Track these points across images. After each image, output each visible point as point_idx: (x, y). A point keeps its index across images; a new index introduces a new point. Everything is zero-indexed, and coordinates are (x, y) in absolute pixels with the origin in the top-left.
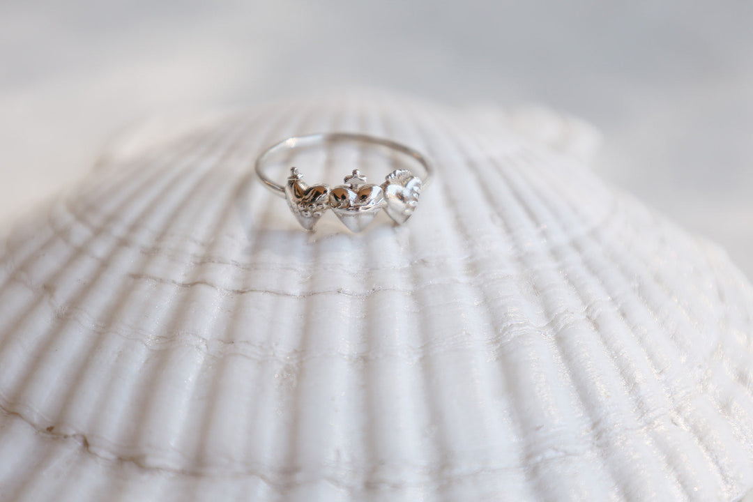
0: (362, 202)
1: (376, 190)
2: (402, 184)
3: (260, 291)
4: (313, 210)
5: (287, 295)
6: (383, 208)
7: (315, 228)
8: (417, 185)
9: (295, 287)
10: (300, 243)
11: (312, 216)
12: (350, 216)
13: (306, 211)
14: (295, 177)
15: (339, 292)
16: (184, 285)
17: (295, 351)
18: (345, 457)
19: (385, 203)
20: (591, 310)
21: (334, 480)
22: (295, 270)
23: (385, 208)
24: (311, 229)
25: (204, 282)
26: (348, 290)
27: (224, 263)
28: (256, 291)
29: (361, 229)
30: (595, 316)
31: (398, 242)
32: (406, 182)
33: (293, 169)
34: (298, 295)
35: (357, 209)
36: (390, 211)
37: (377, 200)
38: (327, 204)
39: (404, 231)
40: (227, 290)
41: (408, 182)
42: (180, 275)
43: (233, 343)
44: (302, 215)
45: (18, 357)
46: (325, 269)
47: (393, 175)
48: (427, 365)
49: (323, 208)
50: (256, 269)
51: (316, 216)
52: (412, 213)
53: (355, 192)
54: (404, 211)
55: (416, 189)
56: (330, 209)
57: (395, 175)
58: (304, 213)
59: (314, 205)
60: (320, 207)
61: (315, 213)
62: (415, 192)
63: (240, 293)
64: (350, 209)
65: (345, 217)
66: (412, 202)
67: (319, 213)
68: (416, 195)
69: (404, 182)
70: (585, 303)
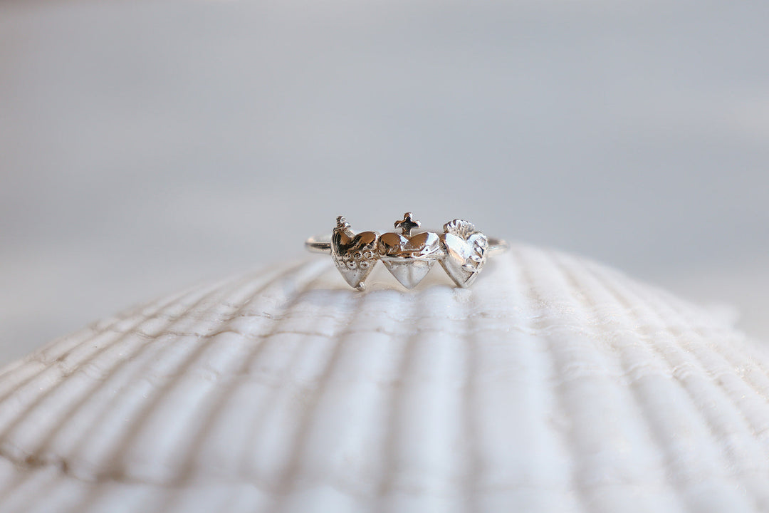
0: (414, 248)
1: (433, 237)
2: (463, 237)
3: (288, 332)
4: (359, 258)
5: (319, 334)
6: (440, 261)
7: (363, 285)
8: (483, 240)
9: (330, 328)
10: (343, 298)
11: (358, 267)
12: (399, 264)
13: (351, 261)
14: (341, 226)
15: (378, 331)
16: (207, 337)
19: (442, 253)
20: (678, 372)
22: (333, 317)
23: (441, 262)
24: (358, 286)
25: (229, 330)
26: (389, 330)
27: (254, 315)
28: (283, 333)
29: (413, 285)
30: (684, 376)
31: (456, 298)
32: (467, 236)
33: (339, 219)
34: (331, 335)
35: (407, 255)
36: (448, 264)
37: (432, 248)
38: (375, 251)
39: (464, 294)
40: (253, 335)
41: (470, 236)
42: (204, 329)
44: (347, 266)
45: (12, 408)
47: (452, 224)
49: (370, 256)
50: (288, 317)
51: (362, 266)
52: (475, 270)
53: (407, 238)
54: (464, 266)
55: (481, 243)
56: (379, 258)
57: (455, 224)
58: (348, 263)
59: (360, 252)
60: (366, 255)
61: (361, 263)
62: (478, 246)
63: (266, 336)
64: (399, 256)
65: (395, 267)
66: (474, 257)
67: (366, 263)
68: (479, 250)
69: (466, 234)
70: (674, 367)
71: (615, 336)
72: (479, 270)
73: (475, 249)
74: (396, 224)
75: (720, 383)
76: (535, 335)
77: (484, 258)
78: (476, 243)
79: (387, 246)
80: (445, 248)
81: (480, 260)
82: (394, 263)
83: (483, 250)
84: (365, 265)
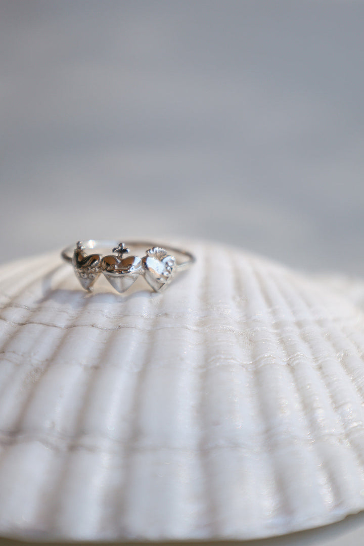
0: (124, 267)
1: (138, 260)
2: (159, 259)
3: (36, 323)
4: (89, 271)
6: (142, 275)
7: (92, 288)
8: (172, 261)
9: (63, 322)
10: (78, 298)
11: (88, 277)
12: (115, 277)
13: (84, 273)
14: (79, 248)
15: (93, 326)
17: (47, 360)
18: (58, 428)
19: (143, 270)
20: (292, 360)
21: (45, 442)
22: (67, 313)
23: (144, 275)
24: (88, 289)
26: (100, 326)
27: (19, 307)
28: (33, 323)
29: (124, 290)
30: (295, 363)
31: (151, 301)
32: (162, 258)
33: (78, 243)
34: (63, 327)
36: (147, 277)
37: (136, 267)
38: (99, 268)
39: (157, 298)
40: (14, 323)
41: (164, 258)
43: (4, 352)
44: (81, 277)
46: (89, 312)
47: (151, 251)
48: (142, 375)
49: (95, 271)
50: (39, 311)
51: (90, 277)
52: (166, 282)
53: (120, 260)
54: (159, 279)
55: (170, 264)
56: (101, 272)
57: (153, 251)
58: (82, 274)
59: (89, 268)
60: (93, 270)
61: (90, 275)
62: (168, 266)
63: (23, 324)
64: (115, 272)
65: (112, 279)
66: (166, 274)
67: (93, 275)
68: (169, 268)
69: (161, 258)
70: (289, 356)
71: (254, 331)
72: (169, 281)
73: (166, 268)
74: (114, 250)
75: (320, 368)
76: (198, 331)
77: (172, 274)
78: (167, 263)
79: (108, 264)
80: (145, 267)
81: (170, 275)
82: (111, 276)
83: (172, 269)
84: (92, 276)
